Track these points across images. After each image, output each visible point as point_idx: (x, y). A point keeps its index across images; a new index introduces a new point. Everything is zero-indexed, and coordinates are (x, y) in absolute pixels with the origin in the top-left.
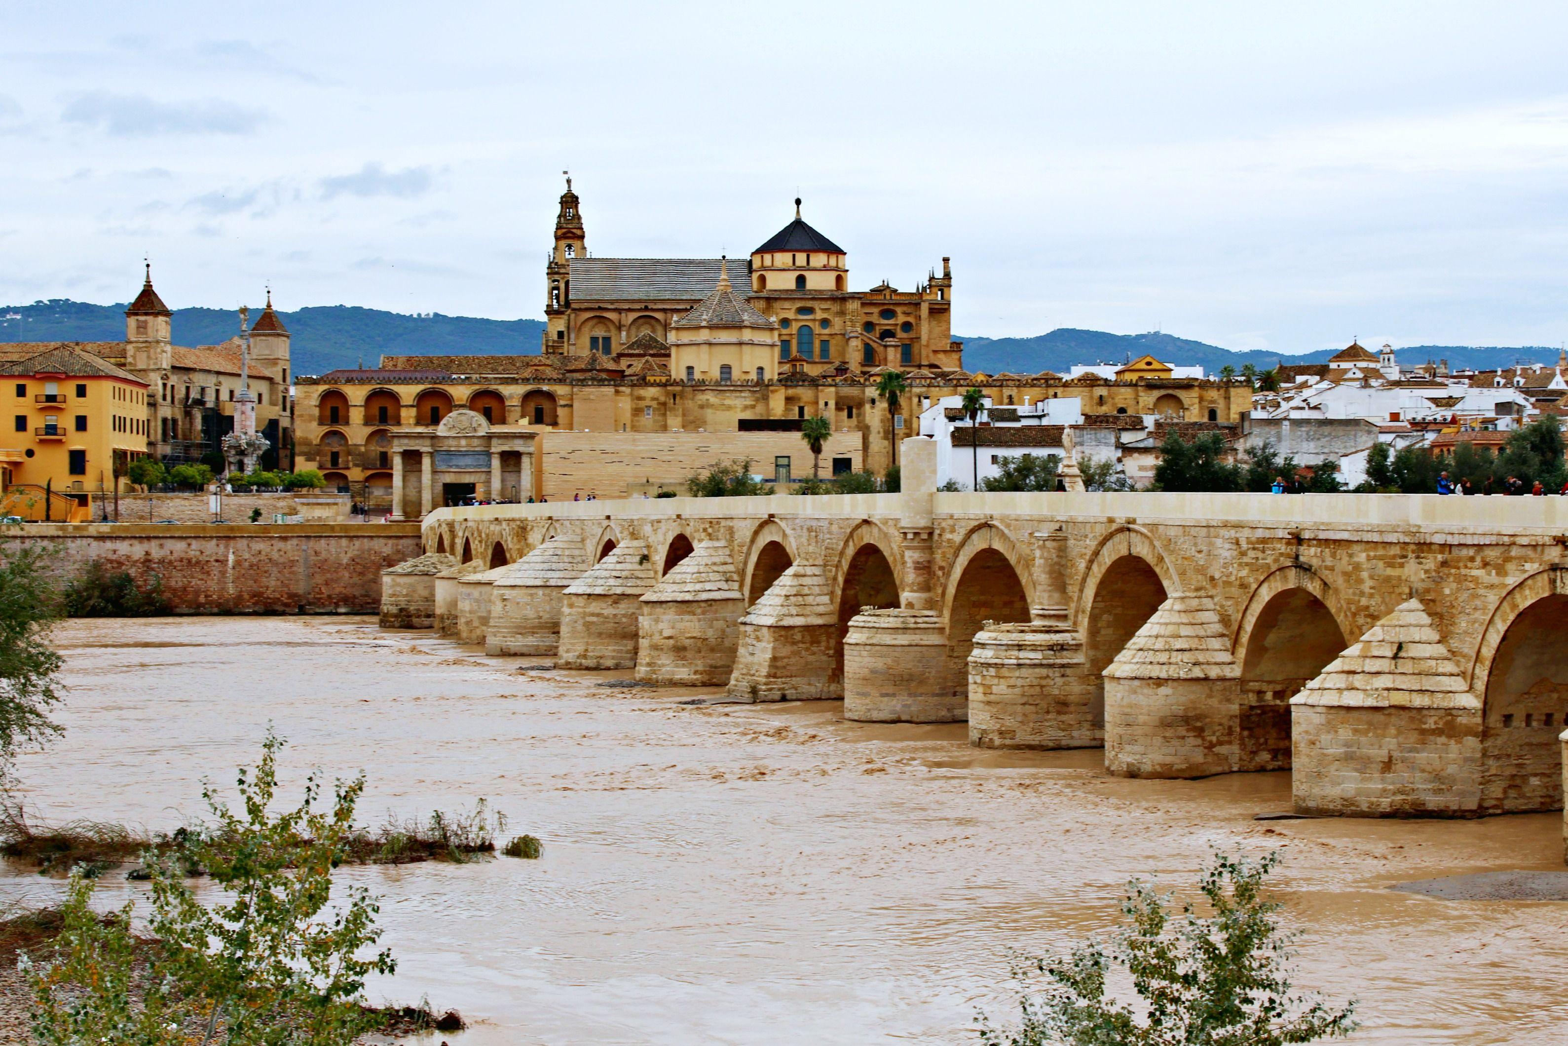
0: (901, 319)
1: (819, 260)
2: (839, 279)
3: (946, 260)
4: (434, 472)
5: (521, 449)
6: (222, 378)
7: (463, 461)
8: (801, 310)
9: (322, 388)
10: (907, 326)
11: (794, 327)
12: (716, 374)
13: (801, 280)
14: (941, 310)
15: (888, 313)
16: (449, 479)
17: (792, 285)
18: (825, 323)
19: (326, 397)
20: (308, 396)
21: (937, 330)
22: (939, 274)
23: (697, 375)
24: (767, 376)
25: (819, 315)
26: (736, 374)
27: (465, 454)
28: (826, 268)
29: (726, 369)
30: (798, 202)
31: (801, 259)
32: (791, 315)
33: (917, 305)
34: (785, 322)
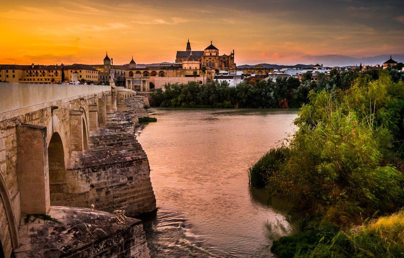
0: (226, 60)
1: (214, 50)
2: (217, 54)
3: (234, 50)
4: (133, 83)
5: (146, 80)
6: (122, 70)
7: (137, 82)
8: (210, 59)
9: (129, 71)
10: (227, 61)
11: (208, 61)
12: (189, 68)
13: (211, 54)
14: (232, 58)
15: (224, 59)
16: (135, 85)
17: (209, 55)
18: (213, 60)
19: (130, 72)
20: (127, 72)
21: (232, 61)
22: (232, 53)
23: (186, 68)
24: (197, 68)
25: (212, 59)
26: (192, 68)
27: (137, 81)
28: (215, 52)
29: (190, 68)
30: (211, 42)
31: (211, 50)
32: (208, 59)
33: (229, 58)
34: (207, 60)
